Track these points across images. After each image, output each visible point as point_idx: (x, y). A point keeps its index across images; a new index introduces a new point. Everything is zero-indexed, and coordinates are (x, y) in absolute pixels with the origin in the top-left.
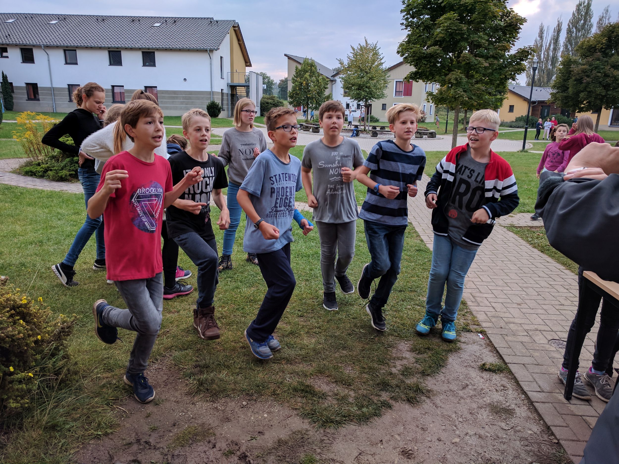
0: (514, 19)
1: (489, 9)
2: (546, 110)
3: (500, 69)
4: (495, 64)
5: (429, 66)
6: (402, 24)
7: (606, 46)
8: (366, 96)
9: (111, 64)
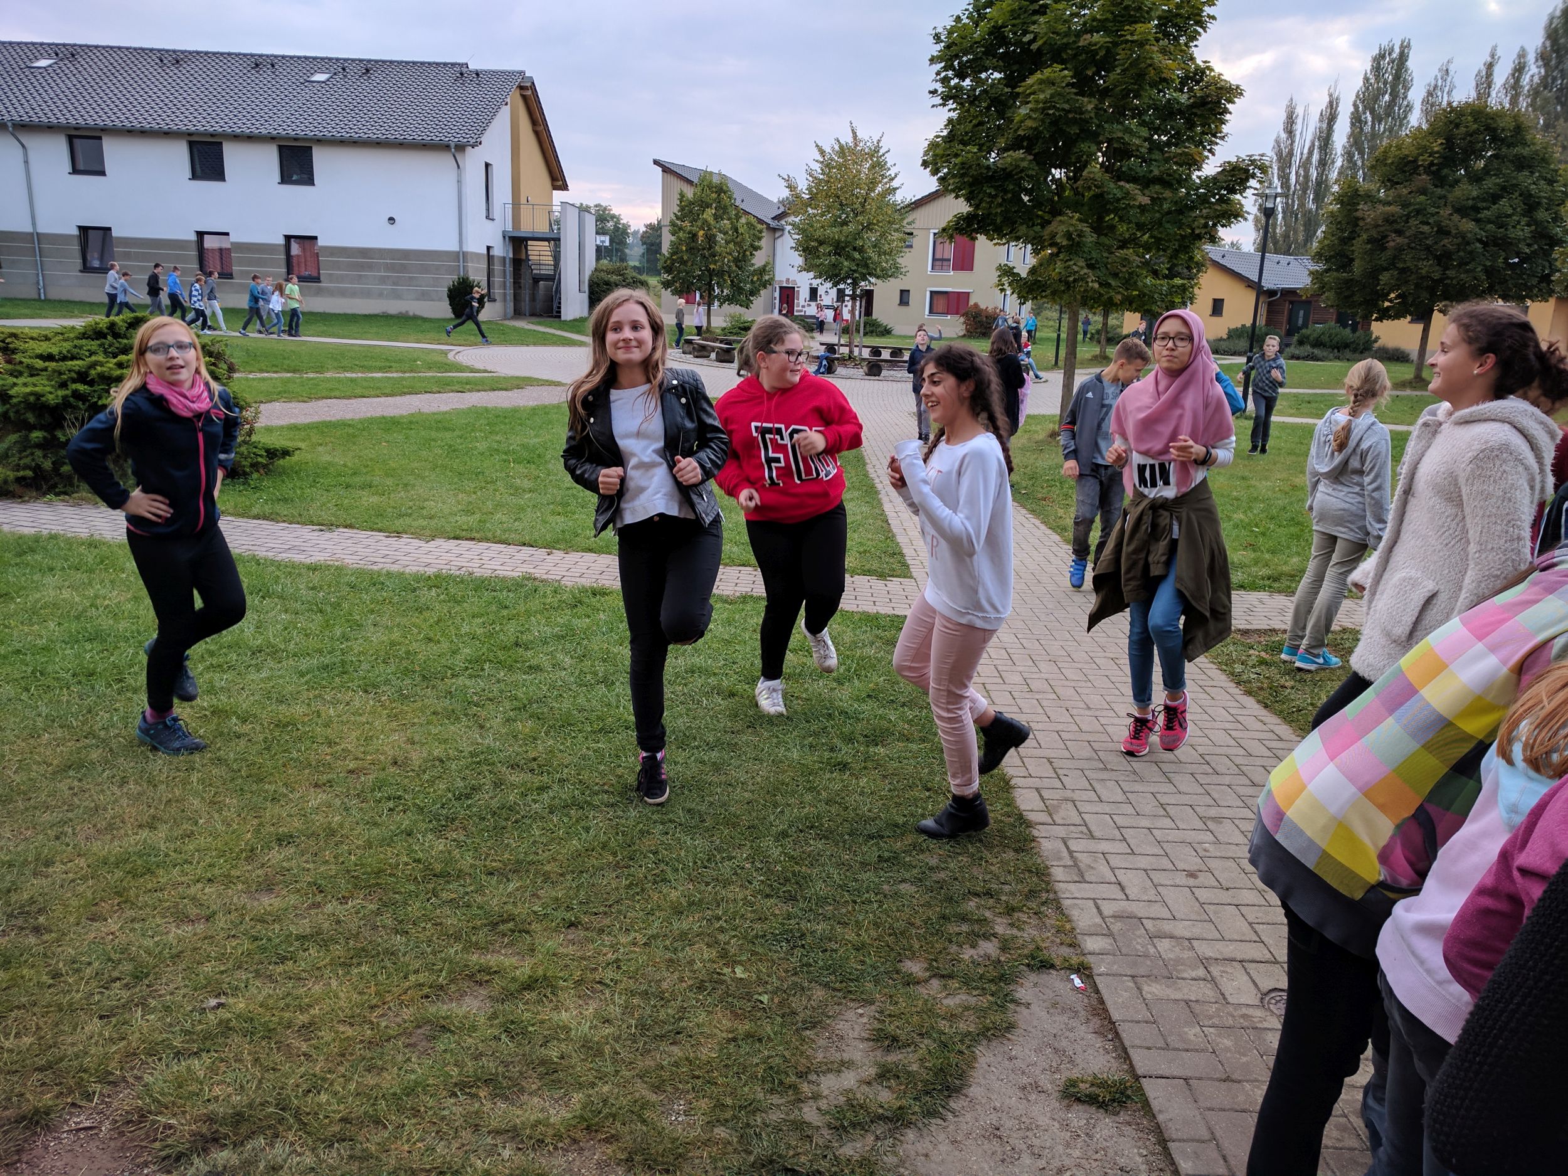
0: (1213, 88)
1: (1149, 62)
2: (1302, 313)
3: (1180, 212)
4: (1165, 199)
5: (1000, 200)
6: (934, 92)
7: (1441, 160)
8: (855, 271)
9: (195, 176)
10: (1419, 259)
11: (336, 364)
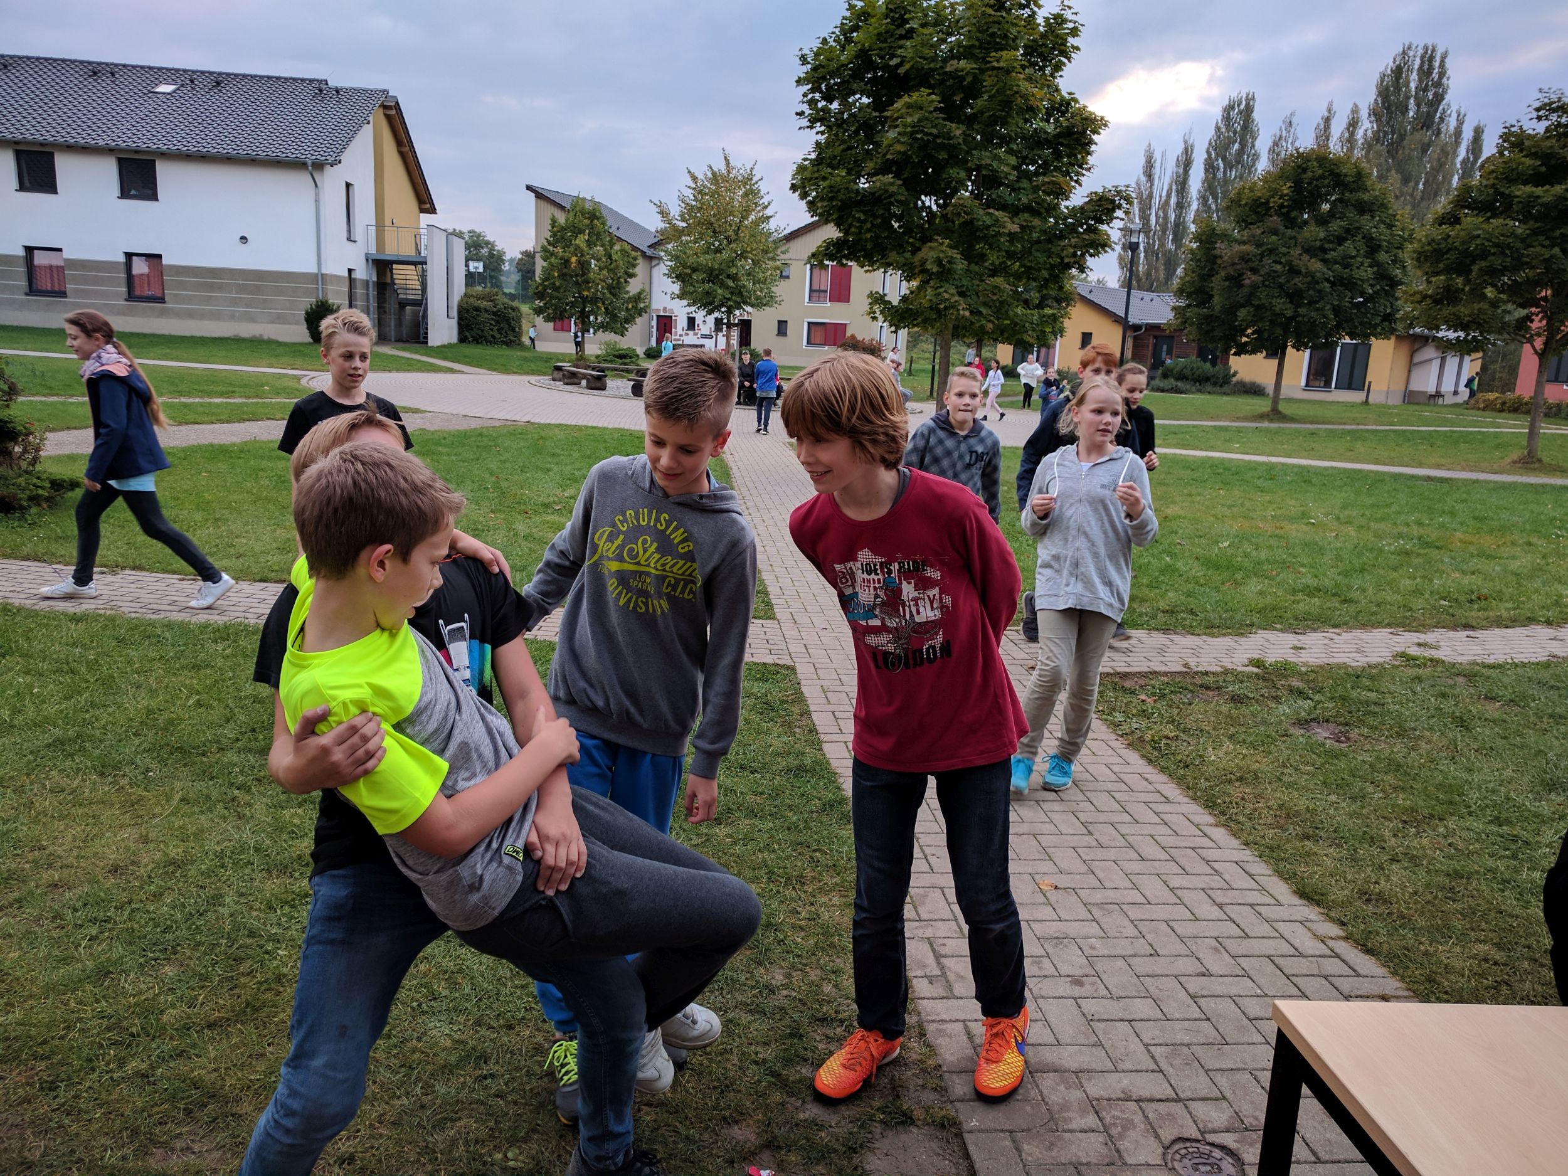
0: (1078, 118)
1: (1015, 89)
2: (1165, 347)
3: (1049, 241)
4: (1034, 227)
5: (870, 226)
6: (800, 114)
7: (1290, 203)
8: (729, 299)
9: (22, 188)
10: (1273, 297)
11: (172, 389)
